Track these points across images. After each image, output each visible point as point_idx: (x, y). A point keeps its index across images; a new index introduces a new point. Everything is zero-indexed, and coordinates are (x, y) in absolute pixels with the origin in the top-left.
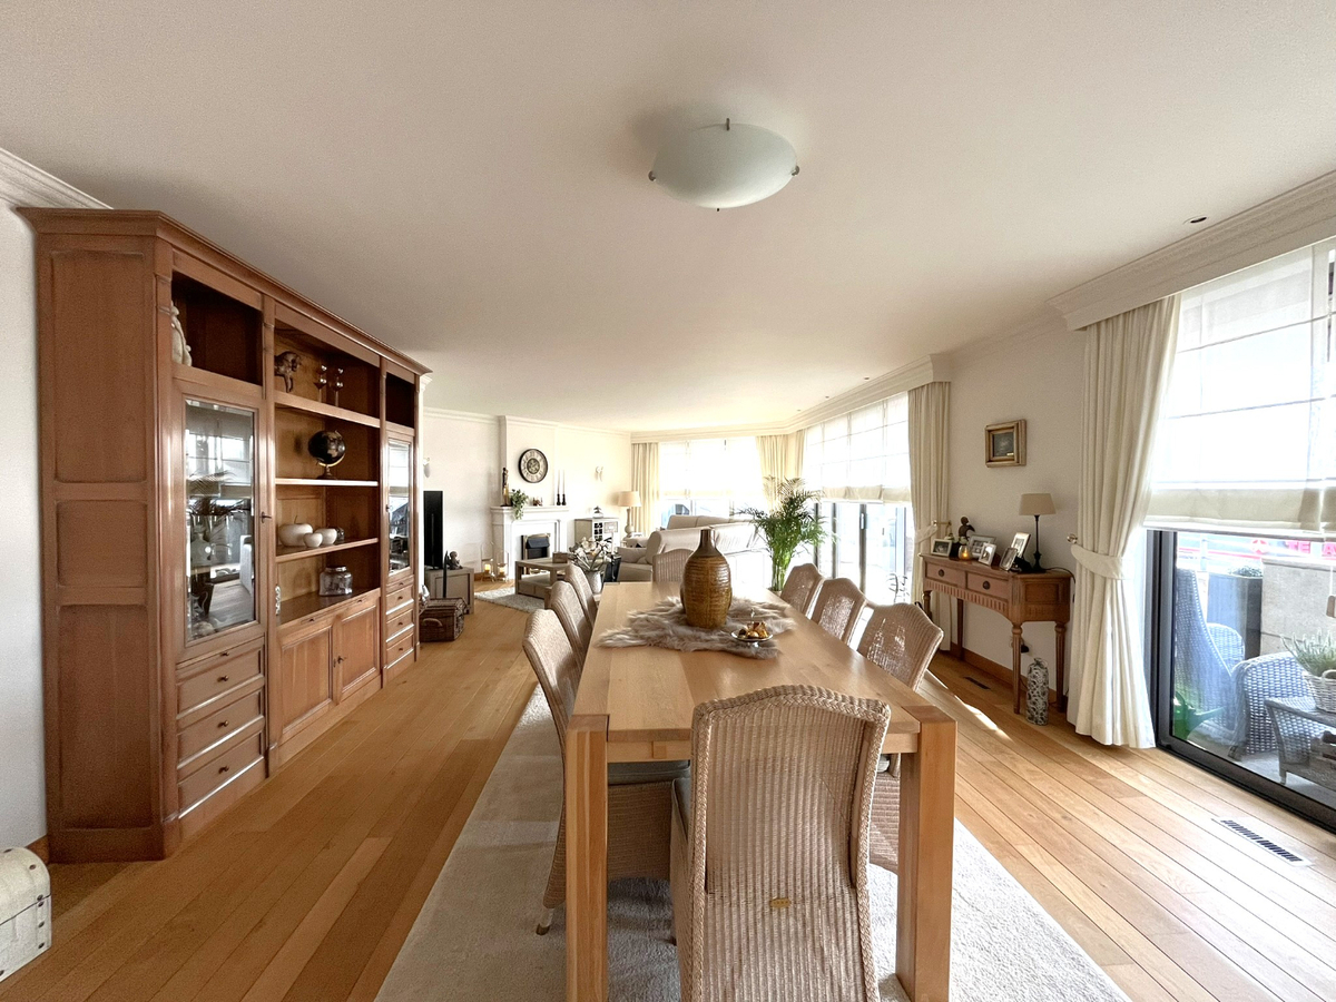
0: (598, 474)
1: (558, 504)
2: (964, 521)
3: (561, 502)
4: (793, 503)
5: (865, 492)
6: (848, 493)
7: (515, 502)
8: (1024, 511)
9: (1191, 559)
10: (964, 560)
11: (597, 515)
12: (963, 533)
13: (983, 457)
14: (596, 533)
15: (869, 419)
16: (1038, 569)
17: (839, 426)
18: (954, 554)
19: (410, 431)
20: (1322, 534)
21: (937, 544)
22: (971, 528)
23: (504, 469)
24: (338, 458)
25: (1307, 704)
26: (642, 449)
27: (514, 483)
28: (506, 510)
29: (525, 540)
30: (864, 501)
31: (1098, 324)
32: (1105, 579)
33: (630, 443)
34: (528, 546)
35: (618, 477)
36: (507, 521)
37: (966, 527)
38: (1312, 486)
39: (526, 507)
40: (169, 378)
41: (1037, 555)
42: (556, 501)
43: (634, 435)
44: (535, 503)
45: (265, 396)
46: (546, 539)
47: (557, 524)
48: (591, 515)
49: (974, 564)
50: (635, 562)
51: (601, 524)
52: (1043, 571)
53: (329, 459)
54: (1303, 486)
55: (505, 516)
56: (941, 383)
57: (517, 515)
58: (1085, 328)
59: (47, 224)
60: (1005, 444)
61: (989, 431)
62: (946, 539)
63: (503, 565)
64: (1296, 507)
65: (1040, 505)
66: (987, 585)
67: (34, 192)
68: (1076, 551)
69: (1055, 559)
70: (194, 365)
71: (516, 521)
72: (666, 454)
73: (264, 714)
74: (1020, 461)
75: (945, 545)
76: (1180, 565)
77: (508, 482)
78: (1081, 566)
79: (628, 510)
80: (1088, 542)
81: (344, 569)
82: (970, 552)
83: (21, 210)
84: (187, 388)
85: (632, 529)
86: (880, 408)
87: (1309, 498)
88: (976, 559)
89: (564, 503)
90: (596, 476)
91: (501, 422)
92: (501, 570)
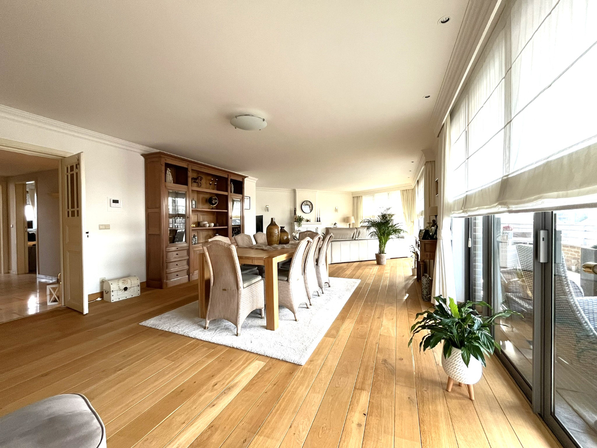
0: (336, 210)
1: (318, 221)
3: (318, 220)
7: (299, 220)
11: (335, 226)
19: (241, 195)
23: (295, 208)
24: (215, 204)
26: (356, 199)
27: (299, 213)
28: (296, 223)
33: (352, 197)
35: (345, 209)
36: (295, 227)
39: (303, 222)
40: (164, 186)
42: (316, 220)
43: (353, 193)
44: (308, 221)
45: (188, 189)
47: (318, 228)
48: (332, 226)
53: (213, 204)
55: (295, 225)
57: (299, 225)
59: (147, 157)
67: (144, 151)
70: (173, 183)
71: (298, 228)
72: (365, 201)
73: (188, 266)
77: (297, 213)
79: (349, 224)
83: (142, 155)
84: (169, 188)
89: (320, 221)
91: (294, 191)
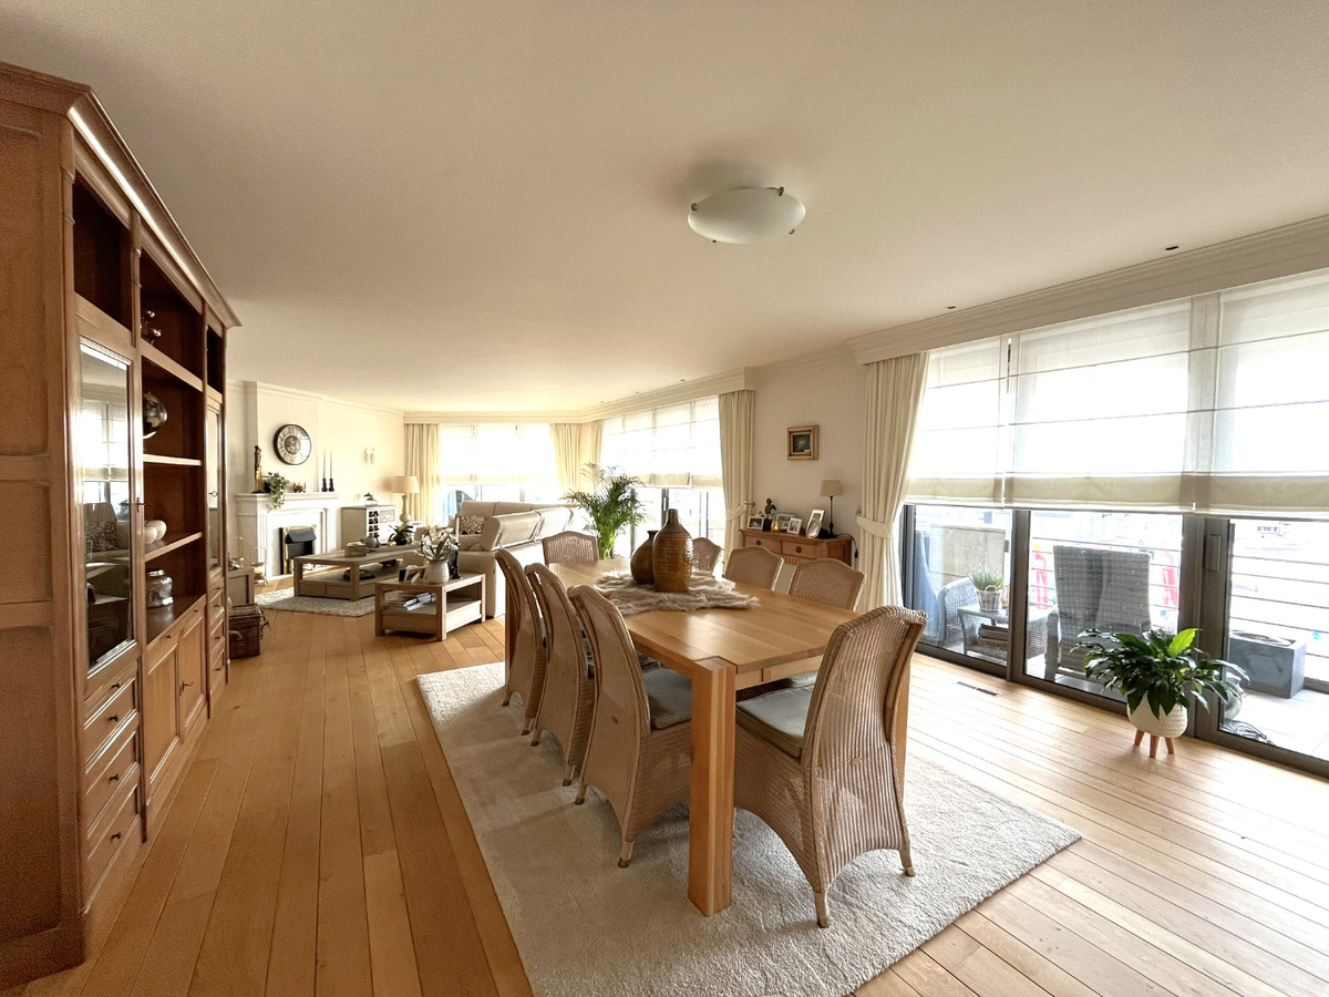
0: (367, 456)
1: (324, 489)
2: (769, 501)
3: (328, 487)
4: (618, 487)
5: (671, 478)
6: (653, 479)
7: (271, 487)
8: (824, 493)
9: (924, 523)
10: (775, 531)
11: (370, 503)
12: (768, 512)
13: (786, 453)
14: (371, 522)
15: (675, 416)
16: (832, 536)
17: (644, 419)
18: (767, 526)
19: (221, 397)
20: (1003, 504)
21: (752, 520)
22: (774, 507)
23: (257, 448)
25: (976, 608)
26: (418, 432)
28: (261, 498)
29: (285, 533)
30: (666, 486)
31: (878, 362)
32: (882, 539)
33: (402, 424)
34: (289, 540)
35: (389, 459)
36: (261, 511)
37: (770, 506)
38: (999, 476)
39: (287, 495)
40: (73, 315)
41: (831, 525)
42: (321, 486)
43: (406, 414)
44: (297, 489)
45: (134, 344)
46: (311, 531)
47: (324, 514)
48: (362, 502)
49: (782, 534)
50: (467, 550)
51: (376, 513)
52: (835, 537)
54: (994, 476)
55: (259, 505)
56: (748, 391)
57: (275, 504)
58: (867, 365)
60: (801, 443)
61: (791, 433)
62: (757, 516)
63: (258, 565)
64: (991, 489)
65: (834, 488)
66: (799, 550)
68: (860, 521)
69: (843, 527)
71: (273, 512)
72: (448, 439)
73: (139, 762)
74: (815, 457)
75: (759, 521)
76: (917, 529)
77: (262, 463)
78: (864, 531)
79: (404, 497)
80: (870, 515)
81: (161, 573)
82: (780, 525)
85: (409, 517)
86: (688, 406)
87: (997, 483)
88: (785, 531)
89: (332, 489)
90: (366, 459)
91: (248, 389)
92: (258, 570)
